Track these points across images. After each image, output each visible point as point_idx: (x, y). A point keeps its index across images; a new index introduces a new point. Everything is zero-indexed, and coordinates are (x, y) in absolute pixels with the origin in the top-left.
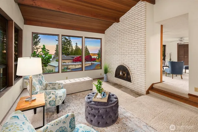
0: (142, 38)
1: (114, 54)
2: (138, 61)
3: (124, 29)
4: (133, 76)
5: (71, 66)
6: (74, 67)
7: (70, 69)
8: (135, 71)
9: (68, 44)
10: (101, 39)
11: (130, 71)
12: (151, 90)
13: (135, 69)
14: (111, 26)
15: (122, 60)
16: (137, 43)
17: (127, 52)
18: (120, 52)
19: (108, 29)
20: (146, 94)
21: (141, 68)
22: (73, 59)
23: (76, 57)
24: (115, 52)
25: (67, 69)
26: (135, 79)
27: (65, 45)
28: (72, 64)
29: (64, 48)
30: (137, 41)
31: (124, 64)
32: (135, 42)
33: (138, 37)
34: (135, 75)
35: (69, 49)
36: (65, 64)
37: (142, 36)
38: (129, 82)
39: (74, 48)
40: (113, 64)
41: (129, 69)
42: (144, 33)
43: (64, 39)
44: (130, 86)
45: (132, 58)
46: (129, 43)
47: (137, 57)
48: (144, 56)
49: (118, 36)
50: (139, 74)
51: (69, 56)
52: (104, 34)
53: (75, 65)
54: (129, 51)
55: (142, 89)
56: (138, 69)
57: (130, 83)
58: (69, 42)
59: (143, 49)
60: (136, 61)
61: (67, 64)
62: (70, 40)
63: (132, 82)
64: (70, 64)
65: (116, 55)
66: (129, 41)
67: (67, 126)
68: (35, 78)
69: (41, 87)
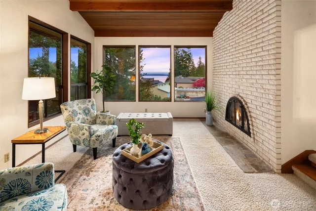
0: (270, 37)
1: (224, 75)
2: (263, 91)
3: (239, 21)
4: (254, 124)
5: (190, 93)
6: (194, 95)
7: (188, 97)
8: (258, 112)
9: (187, 59)
10: (205, 47)
11: (250, 112)
12: (296, 167)
13: (258, 107)
14: (221, 20)
15: (236, 86)
16: (261, 50)
17: (244, 69)
18: (233, 70)
19: (217, 26)
20: (282, 172)
21: (268, 107)
22: (193, 82)
23: (198, 79)
24: (226, 70)
25: (185, 97)
26: (257, 130)
27: (183, 61)
28: (192, 89)
29: (182, 65)
30: (262, 45)
31: (239, 95)
32: (258, 46)
33: (263, 35)
34: (257, 121)
35: (188, 67)
36: (181, 89)
37: (271, 32)
38: (247, 136)
39: (196, 66)
40: (223, 93)
41: (248, 107)
42: (275, 23)
43: (181, 52)
44: (249, 145)
45: (253, 84)
46: (247, 51)
47: (261, 82)
48: (274, 78)
49: (230, 38)
50: (265, 120)
51: (189, 77)
52: (212, 36)
53: (196, 92)
54: (248, 69)
55: (271, 158)
56: (263, 109)
57: (249, 137)
58: (189, 56)
59: (272, 62)
60: (259, 91)
61: (185, 89)
62: (190, 54)
63: (252, 135)
64: (188, 89)
65: (227, 76)
66: (247, 45)
67: (32, 180)
68: (80, 105)
69: (86, 118)
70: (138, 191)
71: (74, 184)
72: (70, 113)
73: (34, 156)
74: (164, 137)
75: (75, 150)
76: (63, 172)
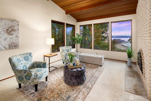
4: (145, 68)
11: (143, 60)
31: (141, 49)
41: (143, 57)
52: (136, 13)
63: (143, 74)
67: (42, 65)
68: (66, 48)
69: (67, 53)
70: (67, 78)
71: (57, 72)
72: (62, 50)
73: (53, 62)
74: (97, 66)
75: (63, 63)
76: (57, 68)
